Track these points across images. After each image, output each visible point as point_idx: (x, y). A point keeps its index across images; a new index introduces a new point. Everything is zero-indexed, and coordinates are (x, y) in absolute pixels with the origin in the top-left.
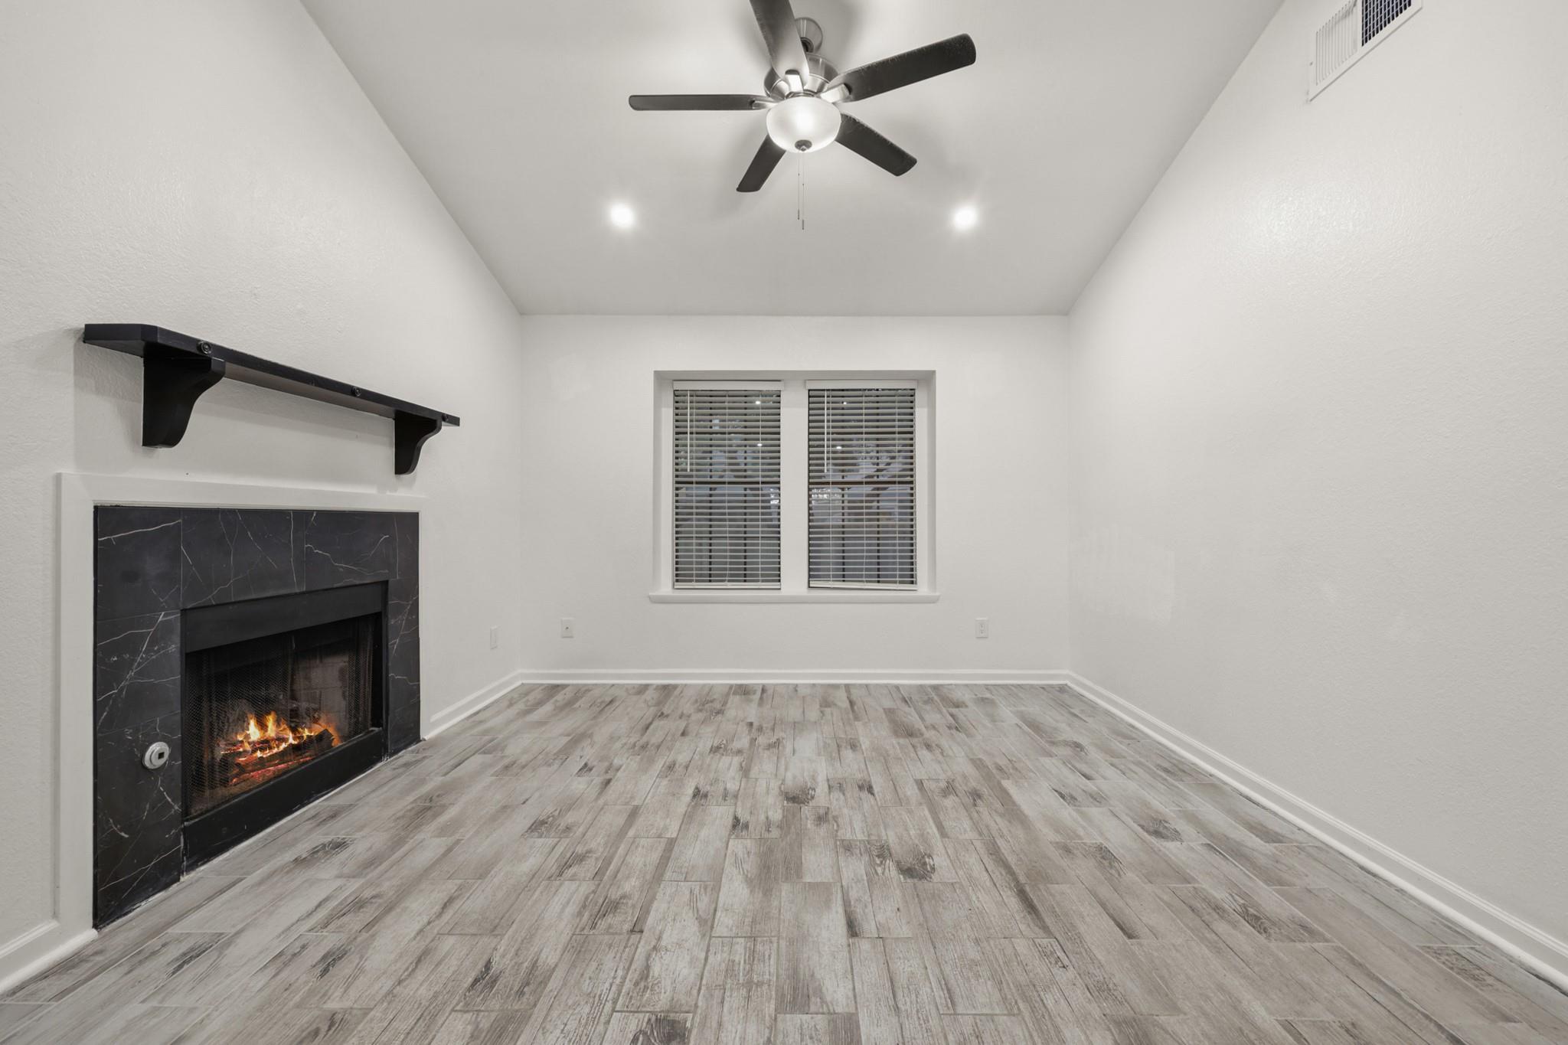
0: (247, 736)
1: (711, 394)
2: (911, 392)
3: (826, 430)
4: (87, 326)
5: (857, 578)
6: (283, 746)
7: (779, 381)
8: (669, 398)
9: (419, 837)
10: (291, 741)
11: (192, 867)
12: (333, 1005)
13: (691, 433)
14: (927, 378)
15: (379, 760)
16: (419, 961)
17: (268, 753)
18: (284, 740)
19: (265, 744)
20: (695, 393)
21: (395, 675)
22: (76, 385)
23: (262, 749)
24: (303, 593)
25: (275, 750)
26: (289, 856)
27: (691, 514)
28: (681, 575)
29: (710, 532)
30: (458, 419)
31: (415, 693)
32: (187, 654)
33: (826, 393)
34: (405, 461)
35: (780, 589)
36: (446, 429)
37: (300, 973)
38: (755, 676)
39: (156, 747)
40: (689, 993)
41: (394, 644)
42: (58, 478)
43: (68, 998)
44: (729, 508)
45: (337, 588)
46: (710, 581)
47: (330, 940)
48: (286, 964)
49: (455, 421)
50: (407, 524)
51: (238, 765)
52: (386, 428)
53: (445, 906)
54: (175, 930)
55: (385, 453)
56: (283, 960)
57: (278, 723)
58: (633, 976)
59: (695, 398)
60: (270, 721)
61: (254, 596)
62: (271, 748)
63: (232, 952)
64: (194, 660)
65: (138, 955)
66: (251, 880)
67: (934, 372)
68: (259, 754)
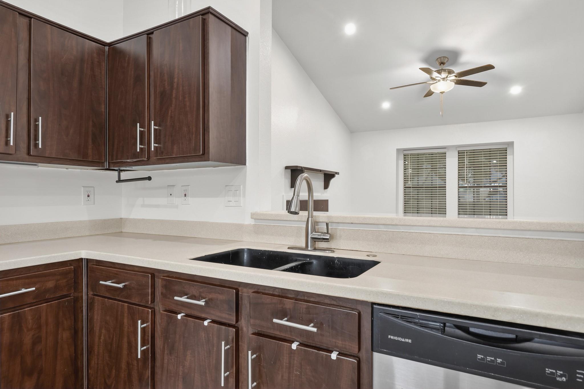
1: (418, 155)
2: (506, 149)
3: (466, 166)
7: (446, 148)
8: (402, 157)
13: (410, 169)
14: (511, 144)
20: (411, 154)
27: (410, 199)
29: (418, 206)
33: (466, 152)
34: (327, 186)
42: (283, 195)
44: (425, 197)
49: (338, 174)
52: (322, 177)
55: (322, 184)
59: (412, 156)
67: (513, 142)
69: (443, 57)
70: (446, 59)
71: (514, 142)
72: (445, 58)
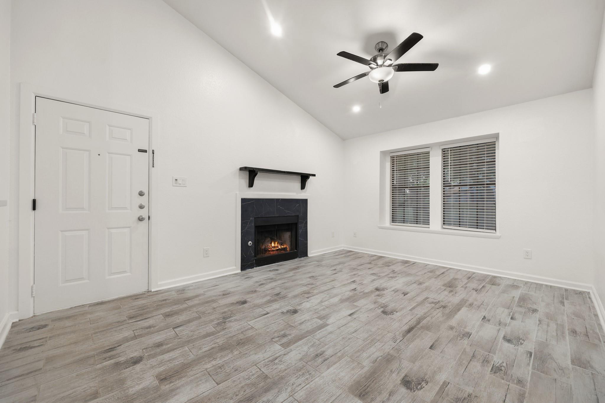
0: (271, 245)
1: (406, 156)
2: (494, 143)
3: (449, 164)
4: (240, 168)
5: (465, 226)
6: (278, 248)
7: (429, 147)
8: (389, 159)
9: (290, 272)
10: (279, 248)
11: (256, 267)
12: (257, 289)
13: (396, 170)
14: (497, 136)
15: (296, 258)
16: (272, 289)
17: (275, 249)
18: (278, 247)
19: (274, 247)
20: (397, 156)
21: (300, 239)
22: (239, 178)
23: (274, 248)
24: (278, 217)
25: (276, 249)
26: (269, 269)
27: (397, 199)
28: (394, 220)
30: (315, 175)
31: (306, 244)
32: (256, 226)
33: (449, 149)
34: (303, 187)
35: (429, 228)
36: (311, 177)
37: (257, 284)
38: (412, 258)
39: (250, 242)
40: (304, 309)
41: (300, 231)
42: (236, 194)
43: (233, 277)
45: (286, 216)
46: (404, 223)
47: (264, 282)
48: (256, 283)
49: (314, 175)
50: (305, 202)
51: (269, 250)
52: (299, 178)
53: (283, 283)
54: (248, 274)
55: (298, 185)
56: (257, 282)
57: (278, 243)
58: (299, 303)
59: (397, 158)
60: (276, 243)
61: (267, 216)
62: (275, 248)
63: (252, 279)
64: (257, 227)
65: (243, 276)
66: (262, 271)
68: (273, 249)
69: (382, 42)
70: (385, 45)
71: (499, 133)
72: (383, 43)
